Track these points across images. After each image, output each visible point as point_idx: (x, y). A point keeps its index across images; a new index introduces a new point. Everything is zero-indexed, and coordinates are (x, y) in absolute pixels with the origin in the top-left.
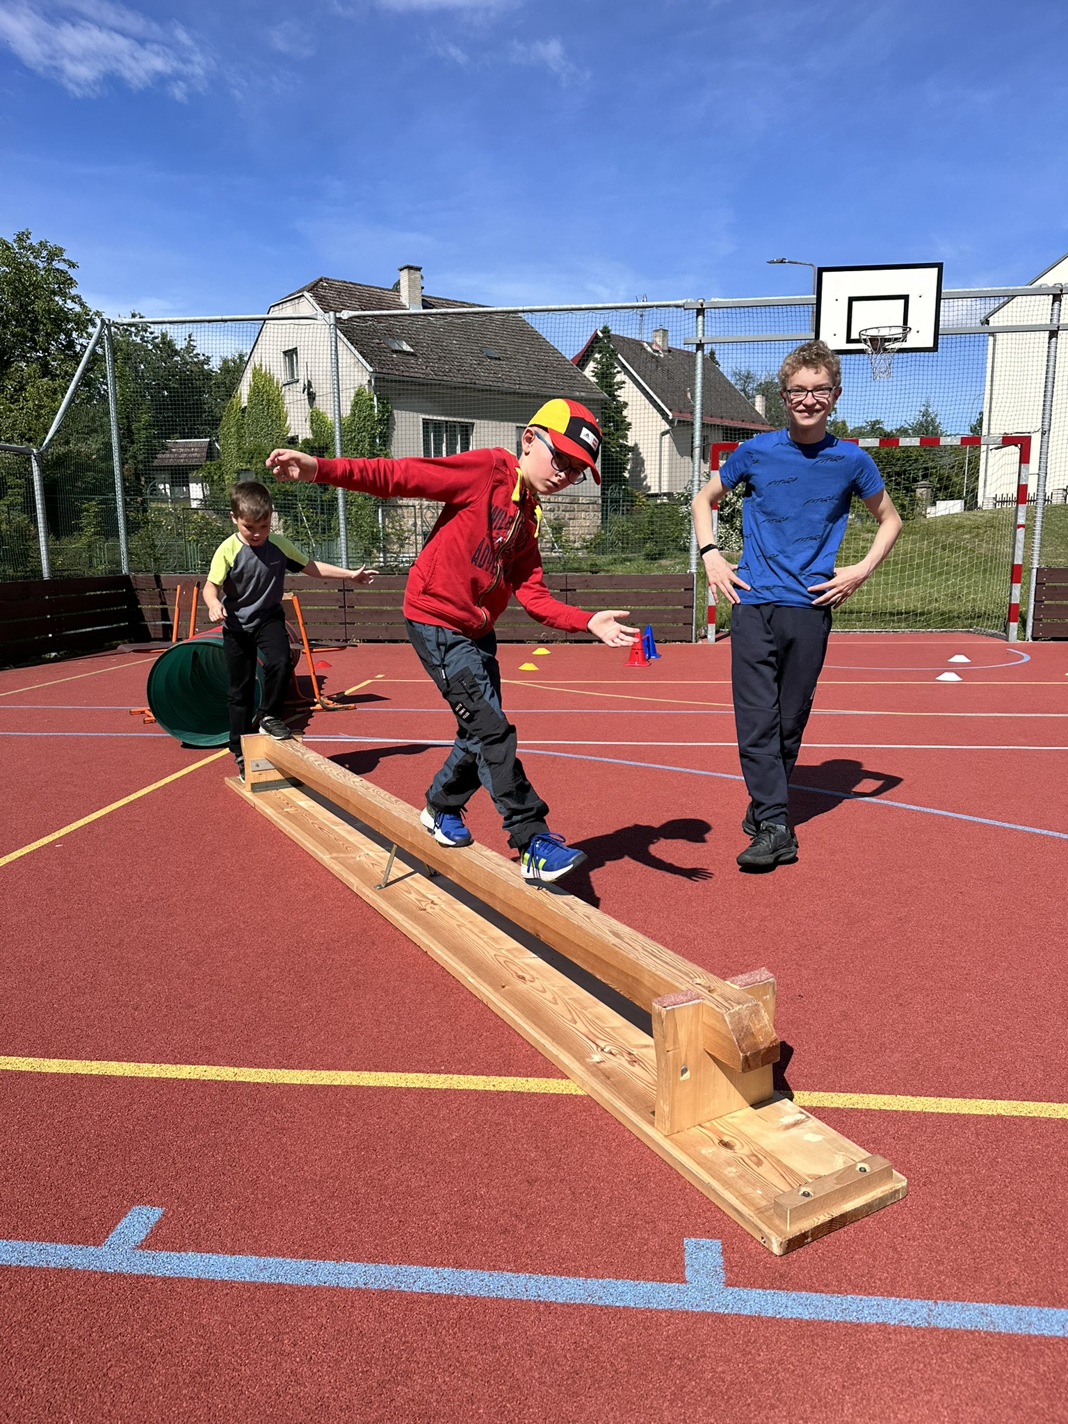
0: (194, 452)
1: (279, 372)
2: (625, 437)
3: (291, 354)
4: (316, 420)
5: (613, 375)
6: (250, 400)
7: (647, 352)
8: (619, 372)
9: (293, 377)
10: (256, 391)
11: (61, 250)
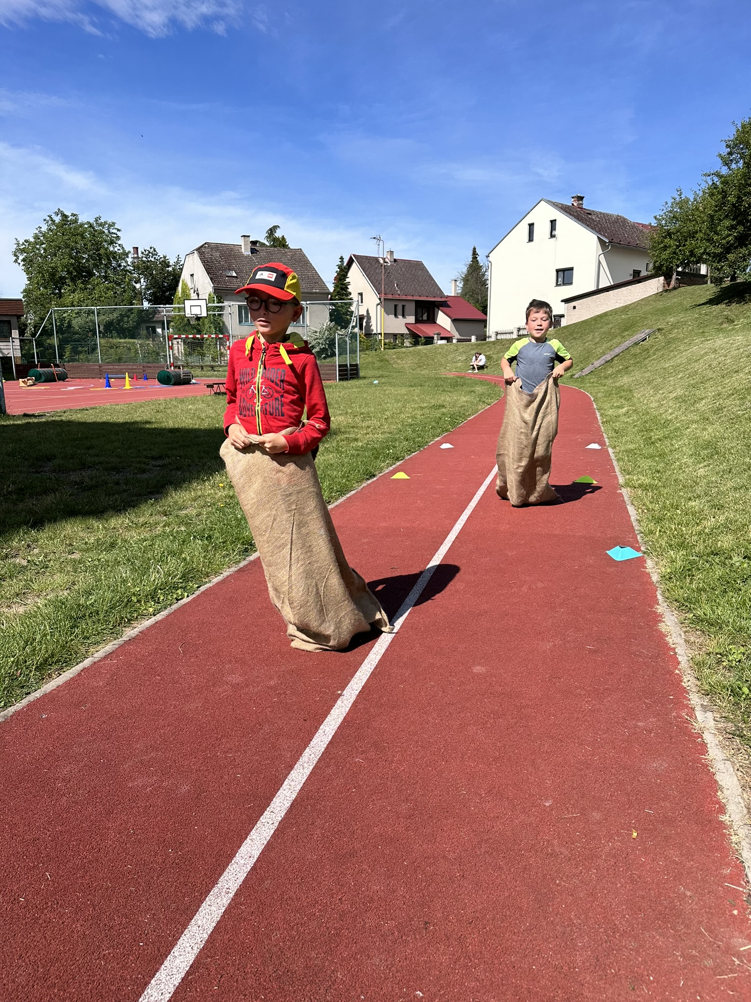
1: (189, 283)
3: (192, 276)
6: (180, 292)
7: (380, 263)
9: (193, 286)
10: (182, 289)
11: (114, 224)
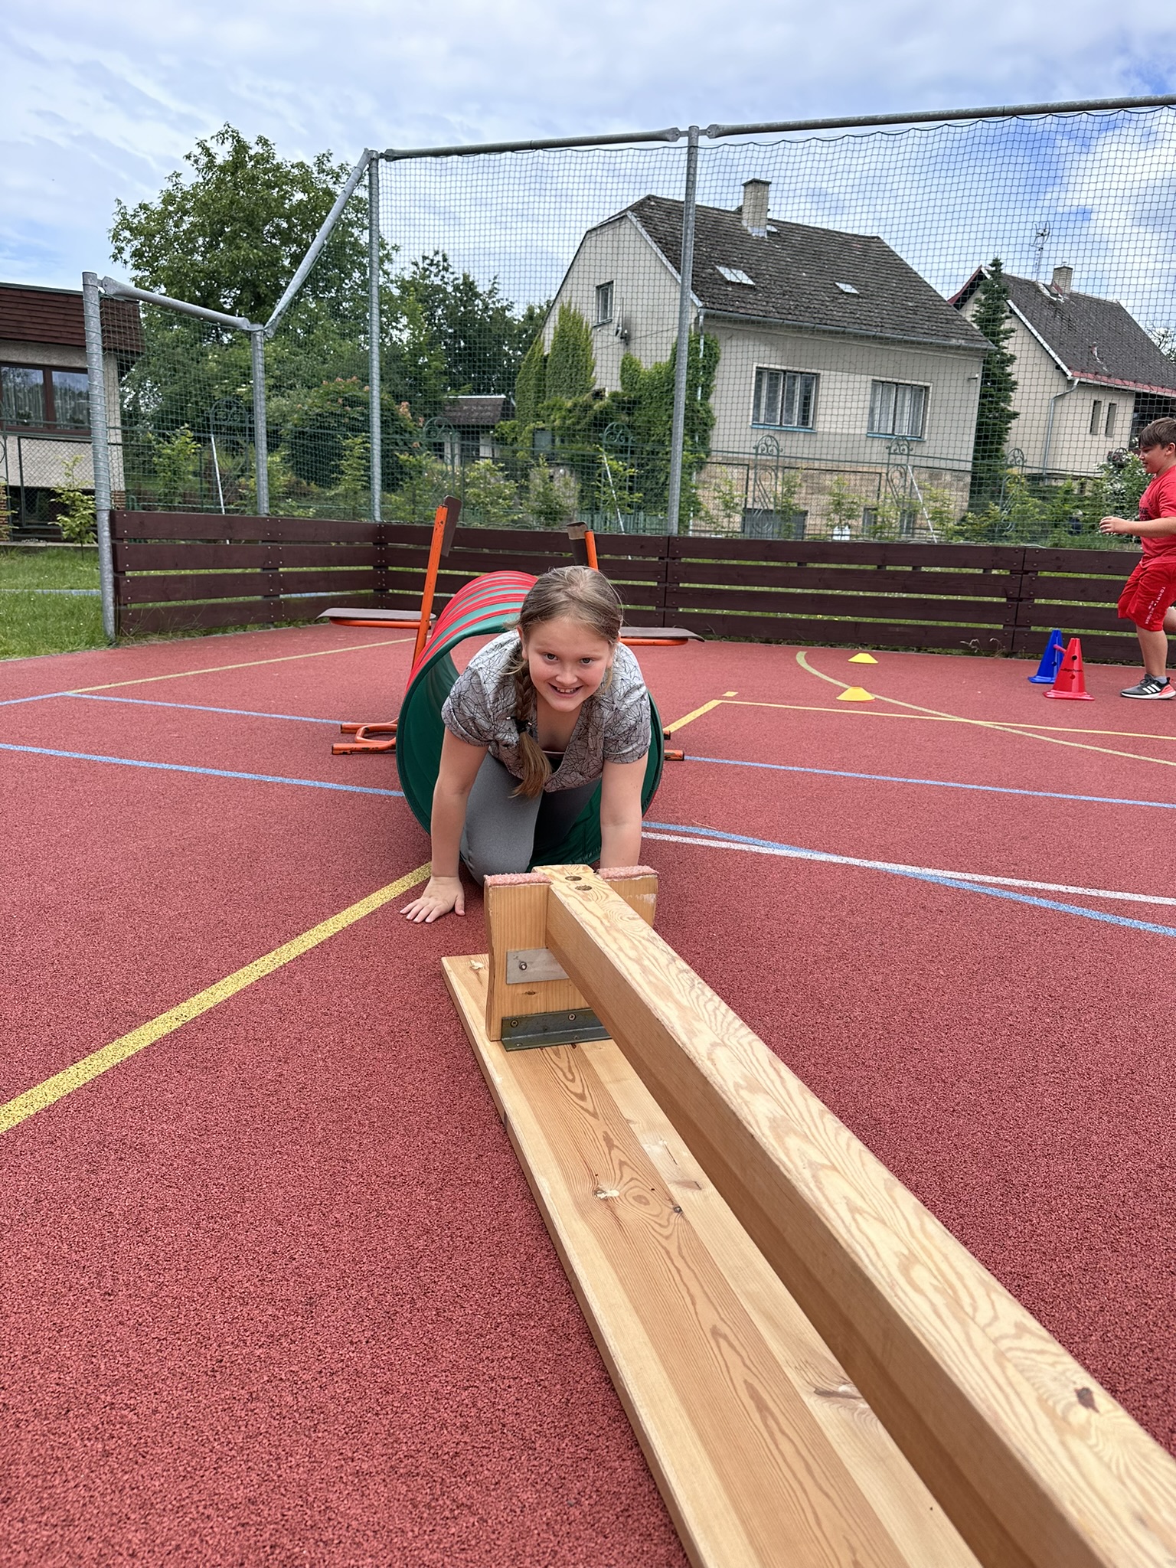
0: (487, 411)
1: (590, 313)
2: (1007, 399)
3: (604, 290)
4: (629, 369)
5: (1001, 321)
6: (554, 348)
7: (1043, 295)
8: (1007, 318)
9: (605, 317)
10: (561, 335)
